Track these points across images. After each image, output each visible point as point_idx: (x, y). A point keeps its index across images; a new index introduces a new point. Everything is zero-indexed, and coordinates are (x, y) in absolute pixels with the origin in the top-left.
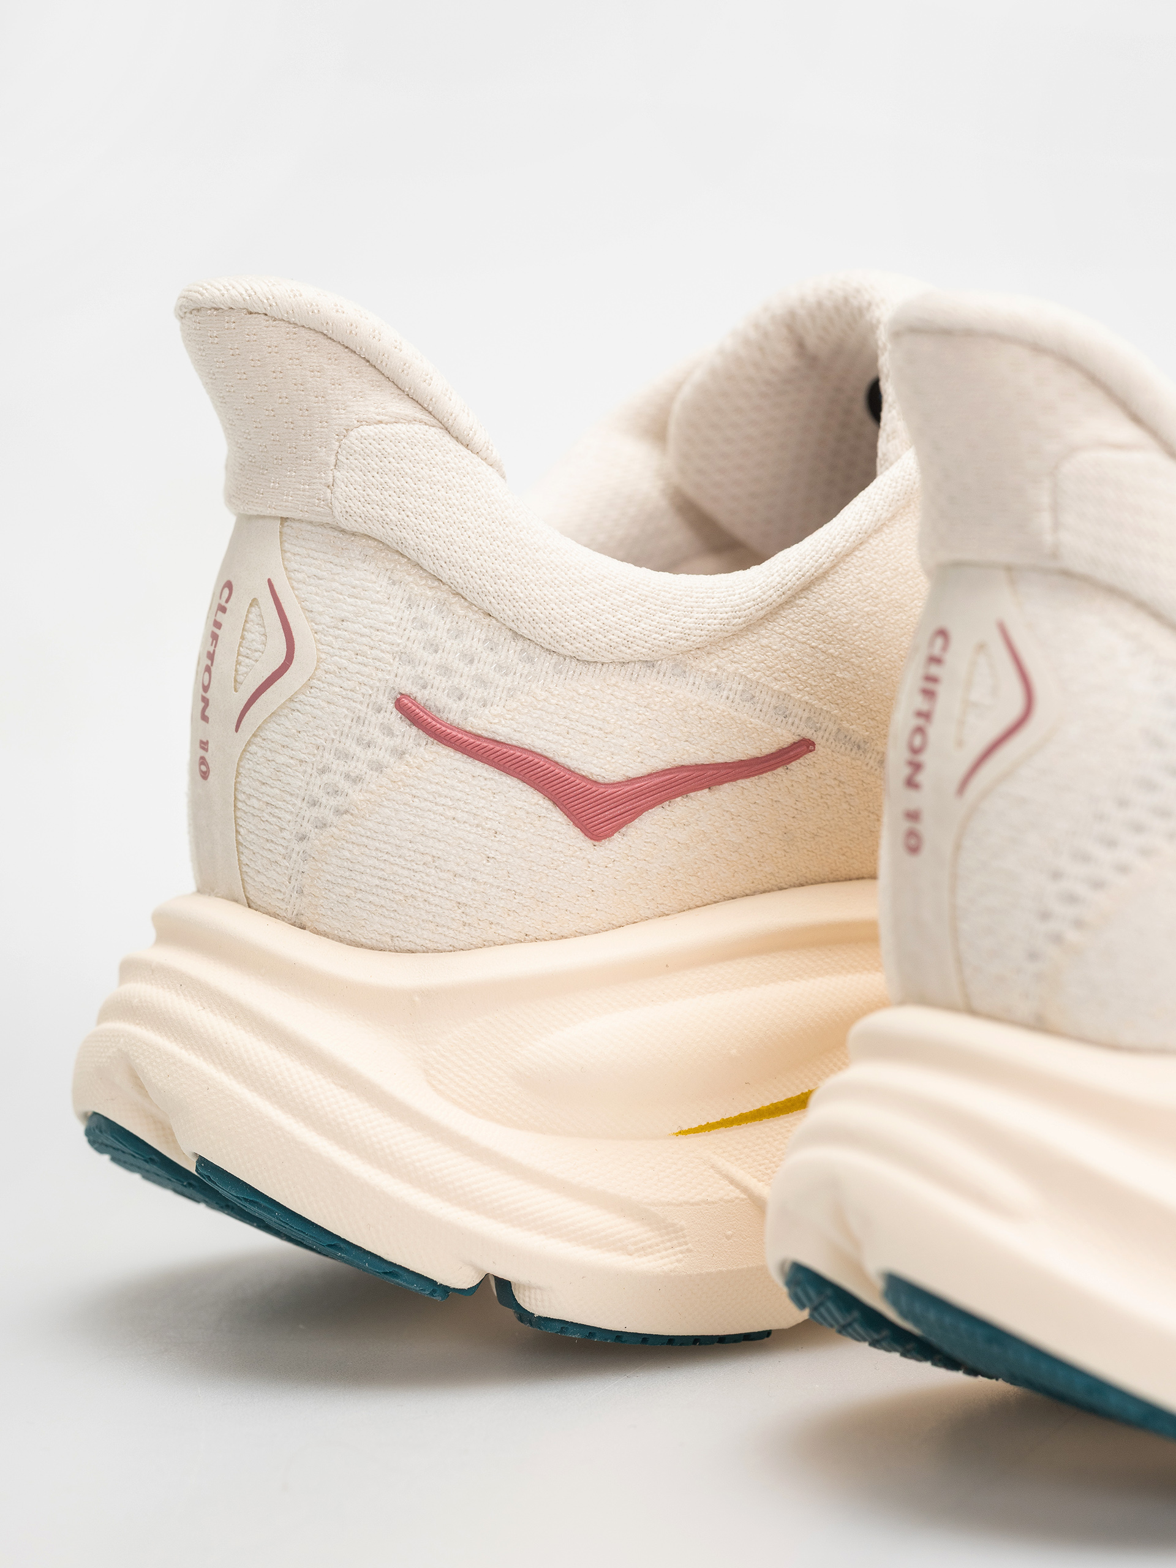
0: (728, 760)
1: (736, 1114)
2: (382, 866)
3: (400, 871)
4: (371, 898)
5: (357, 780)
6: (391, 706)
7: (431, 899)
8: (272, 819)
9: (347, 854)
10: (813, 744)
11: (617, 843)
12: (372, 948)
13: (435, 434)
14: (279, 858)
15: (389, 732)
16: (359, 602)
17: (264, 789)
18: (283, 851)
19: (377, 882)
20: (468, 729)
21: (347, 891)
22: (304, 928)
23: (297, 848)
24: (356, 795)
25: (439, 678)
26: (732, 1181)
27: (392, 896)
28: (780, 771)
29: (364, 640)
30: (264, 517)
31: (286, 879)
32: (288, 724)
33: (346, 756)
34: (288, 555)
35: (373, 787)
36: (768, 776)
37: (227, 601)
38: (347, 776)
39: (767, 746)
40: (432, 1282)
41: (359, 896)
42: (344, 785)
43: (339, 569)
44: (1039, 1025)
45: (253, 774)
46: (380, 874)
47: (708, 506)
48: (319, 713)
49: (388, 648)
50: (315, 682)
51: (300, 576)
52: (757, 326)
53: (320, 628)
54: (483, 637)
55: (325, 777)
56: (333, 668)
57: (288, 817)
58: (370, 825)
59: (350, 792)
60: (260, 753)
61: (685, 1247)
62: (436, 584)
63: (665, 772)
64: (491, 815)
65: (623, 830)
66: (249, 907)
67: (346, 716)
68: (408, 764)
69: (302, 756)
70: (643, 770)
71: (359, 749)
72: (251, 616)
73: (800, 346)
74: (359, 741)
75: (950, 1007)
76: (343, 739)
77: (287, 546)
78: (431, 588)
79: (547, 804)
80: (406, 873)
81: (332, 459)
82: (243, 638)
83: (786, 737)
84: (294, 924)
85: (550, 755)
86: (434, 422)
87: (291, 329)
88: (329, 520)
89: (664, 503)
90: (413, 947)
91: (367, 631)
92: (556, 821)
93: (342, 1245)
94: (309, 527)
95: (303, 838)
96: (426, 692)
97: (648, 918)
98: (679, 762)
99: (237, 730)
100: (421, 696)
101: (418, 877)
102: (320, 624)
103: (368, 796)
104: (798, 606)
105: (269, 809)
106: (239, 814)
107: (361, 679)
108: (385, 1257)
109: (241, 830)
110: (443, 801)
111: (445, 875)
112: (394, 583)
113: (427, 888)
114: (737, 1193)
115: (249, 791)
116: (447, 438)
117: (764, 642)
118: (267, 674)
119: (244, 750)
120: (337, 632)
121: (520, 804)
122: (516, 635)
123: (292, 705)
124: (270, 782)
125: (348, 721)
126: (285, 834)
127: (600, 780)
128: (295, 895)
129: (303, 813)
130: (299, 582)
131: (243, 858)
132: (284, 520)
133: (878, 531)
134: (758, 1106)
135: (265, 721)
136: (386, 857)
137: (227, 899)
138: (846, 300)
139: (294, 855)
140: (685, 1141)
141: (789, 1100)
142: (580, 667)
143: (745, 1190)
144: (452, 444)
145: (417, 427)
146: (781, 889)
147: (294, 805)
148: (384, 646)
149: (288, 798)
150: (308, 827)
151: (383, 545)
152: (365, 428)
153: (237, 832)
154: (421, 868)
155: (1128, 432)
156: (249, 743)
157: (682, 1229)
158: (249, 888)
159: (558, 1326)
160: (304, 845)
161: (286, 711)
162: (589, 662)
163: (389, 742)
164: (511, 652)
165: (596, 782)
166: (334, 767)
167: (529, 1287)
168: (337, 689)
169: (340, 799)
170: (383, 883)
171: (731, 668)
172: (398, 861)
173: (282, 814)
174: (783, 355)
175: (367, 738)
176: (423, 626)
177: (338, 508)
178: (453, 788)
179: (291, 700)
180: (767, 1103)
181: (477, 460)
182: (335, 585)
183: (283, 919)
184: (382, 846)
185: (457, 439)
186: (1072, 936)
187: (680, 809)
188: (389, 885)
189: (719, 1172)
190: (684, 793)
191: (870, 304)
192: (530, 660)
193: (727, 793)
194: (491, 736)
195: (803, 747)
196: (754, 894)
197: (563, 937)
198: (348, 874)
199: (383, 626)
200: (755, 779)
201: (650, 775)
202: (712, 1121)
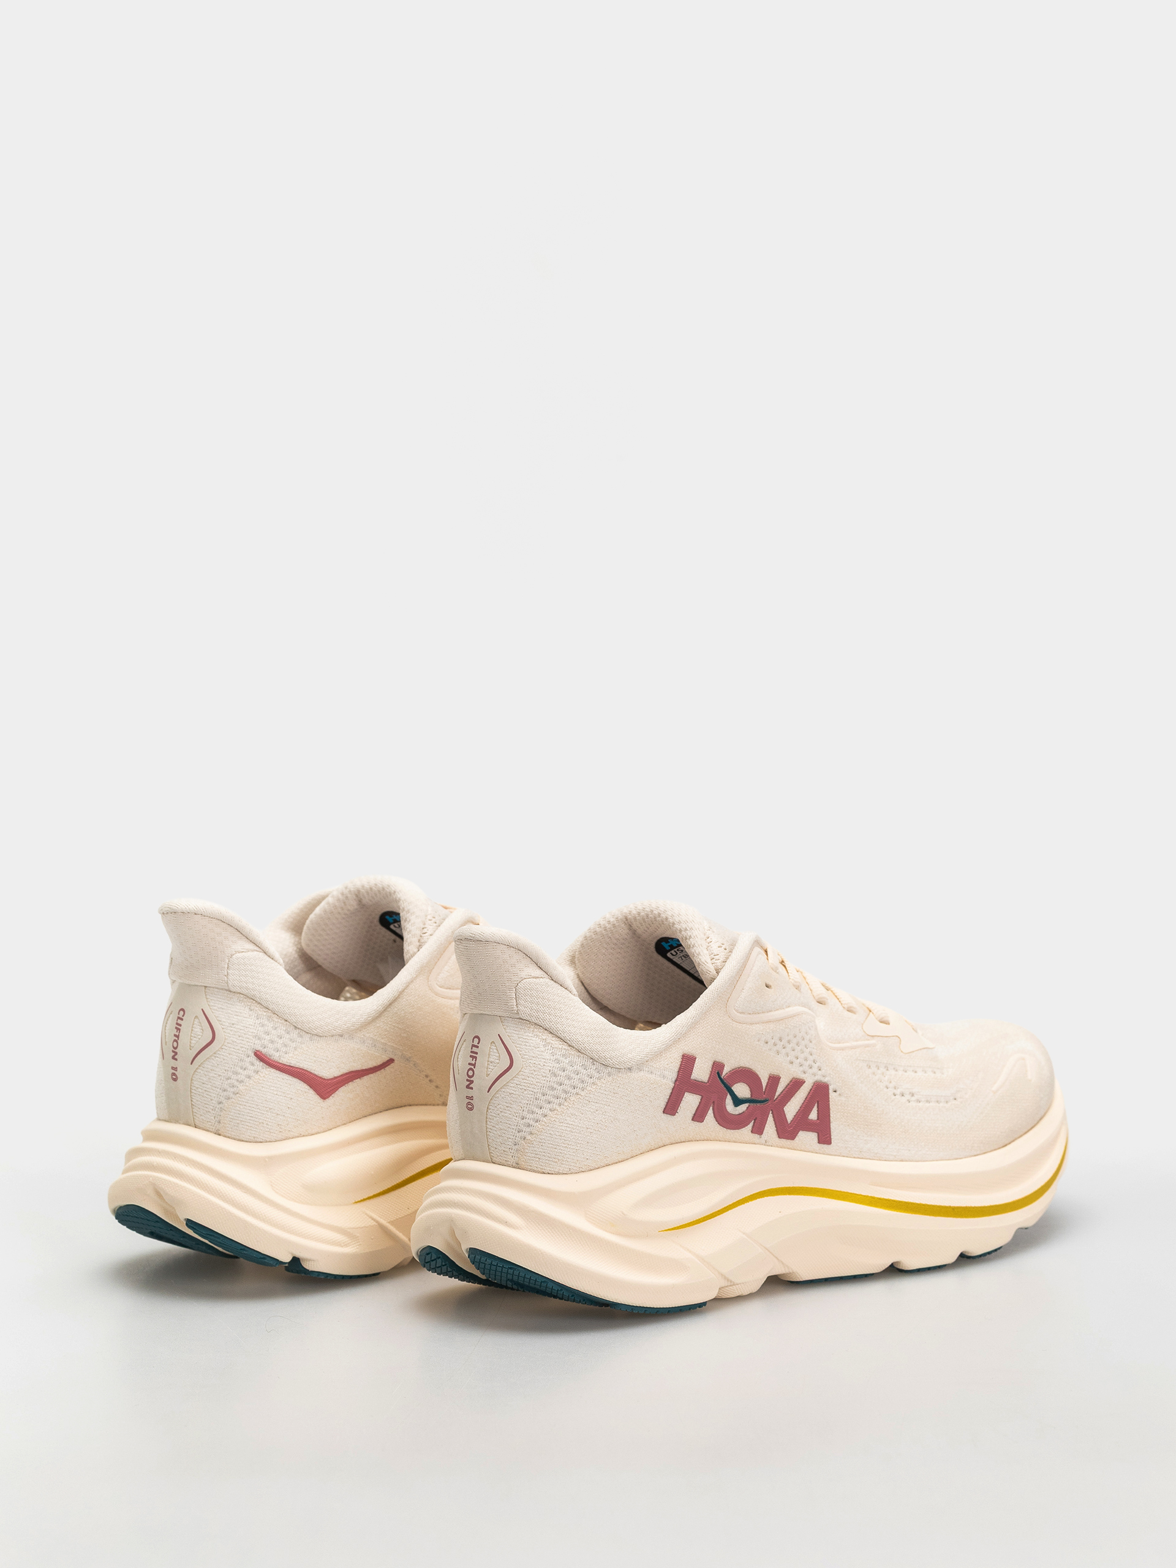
0: (367, 1068)
1: (372, 1195)
2: (251, 1112)
3: (258, 1114)
4: (247, 1124)
5: (242, 1082)
6: (253, 1054)
7: (269, 1124)
8: (207, 1096)
9: (238, 1109)
10: (394, 1060)
11: (331, 1100)
12: (247, 1142)
13: (262, 955)
14: (211, 1110)
15: (253, 1064)
16: (239, 1018)
17: (204, 1085)
18: (212, 1107)
19: (249, 1118)
20: (281, 1062)
21: (238, 1122)
22: (220, 1135)
23: (218, 1107)
24: (241, 1087)
25: (270, 1044)
26: (373, 1219)
27: (255, 1123)
28: (383, 1070)
29: (242, 1031)
30: (197, 986)
31: (213, 1118)
32: (214, 1062)
33: (237, 1073)
34: (209, 1000)
35: (247, 1084)
36: (379, 1072)
37: (183, 1016)
38: (238, 1080)
39: (379, 1062)
40: (277, 1260)
41: (243, 1123)
42: (236, 1083)
43: (231, 1006)
44: (517, 1166)
45: (199, 1080)
46: (251, 1115)
47: (315, 957)
48: (226, 1058)
49: (251, 1034)
50: (224, 1047)
51: (215, 1008)
52: (342, 894)
53: (225, 1027)
54: (284, 1029)
55: (229, 1081)
56: (230, 1042)
57: (215, 1095)
58: (247, 1098)
59: (239, 1086)
60: (202, 1072)
61: (359, 1244)
62: (267, 1010)
63: (347, 1074)
64: (289, 1092)
65: (333, 1095)
66: (196, 1127)
67: (236, 1059)
68: (260, 1075)
69: (219, 1074)
70: (340, 1074)
71: (241, 1071)
72: (195, 1022)
73: (360, 901)
74: (241, 1068)
75: (487, 1162)
76: (235, 1067)
77: (208, 997)
78: (265, 1012)
79: (308, 1087)
80: (260, 1114)
81: (226, 966)
82: (192, 1030)
83: (385, 1058)
84: (215, 1134)
85: (309, 1070)
86: (261, 950)
87: (210, 919)
88: (227, 988)
89: (296, 956)
90: (262, 1140)
91: (243, 1028)
92: (311, 1093)
93: (246, 1249)
94: (216, 990)
95: (220, 1103)
96: (265, 1050)
97: (339, 1126)
98: (351, 1070)
99: (191, 1064)
100: (264, 1051)
101: (264, 1116)
102: (225, 1025)
103: (246, 1087)
104: (388, 1011)
105: (206, 1093)
106: (192, 1094)
107: (242, 1045)
108: (262, 1252)
109: (194, 1100)
110: (272, 1088)
111: (274, 1115)
112: (251, 1010)
113: (267, 1120)
114: (375, 1223)
115: (197, 1086)
116: (266, 956)
117: (378, 1025)
118: (205, 1044)
119: (195, 1071)
120: (232, 1029)
121: (299, 1088)
122: (296, 1027)
123: (215, 1055)
124: (207, 1083)
125: (237, 1061)
126: (213, 1102)
127: (326, 1078)
128: (217, 1123)
129: (220, 1094)
130: (214, 1010)
131: (194, 1110)
132: (206, 987)
133: (412, 982)
134: (379, 1192)
135: (204, 1061)
136: (253, 1109)
137: (185, 1124)
138: (383, 889)
139: (217, 1109)
140: (358, 1204)
141: (388, 1189)
142: (318, 1038)
143: (377, 1222)
144: (268, 959)
145: (255, 953)
146: (380, 1112)
147: (217, 1091)
148: (249, 1034)
149: (214, 1089)
150: (222, 1099)
151: (247, 996)
152: (238, 954)
153: (192, 1101)
154: (265, 1112)
155: (539, 973)
156: (197, 1069)
157: (358, 1237)
158: (196, 1121)
159: (317, 1274)
160: (221, 1105)
161: (213, 1057)
162: (321, 1036)
163: (252, 1068)
164: (294, 1034)
165: (324, 1079)
166: (232, 1077)
167: (309, 1260)
168: (233, 1049)
169: (235, 1089)
170: (251, 1118)
171: (367, 1035)
172: (257, 1110)
173: (212, 1095)
174: (353, 904)
175: (244, 1067)
176: (263, 1026)
177: (230, 984)
178: (276, 1083)
179: (215, 1053)
180: (386, 1188)
181: (276, 964)
182: (229, 1011)
183: (211, 1132)
184: (251, 1105)
185: (269, 956)
186: (529, 1137)
187: (351, 1086)
188: (253, 1119)
189: (368, 1216)
190: (352, 1081)
191: (395, 892)
192: (301, 1036)
193: (366, 1080)
194: (288, 1064)
195: (391, 1061)
196: (372, 1114)
197: (312, 1135)
198: (238, 1115)
199: (248, 1026)
200: (374, 1074)
201: (342, 1075)
202: (365, 1198)
